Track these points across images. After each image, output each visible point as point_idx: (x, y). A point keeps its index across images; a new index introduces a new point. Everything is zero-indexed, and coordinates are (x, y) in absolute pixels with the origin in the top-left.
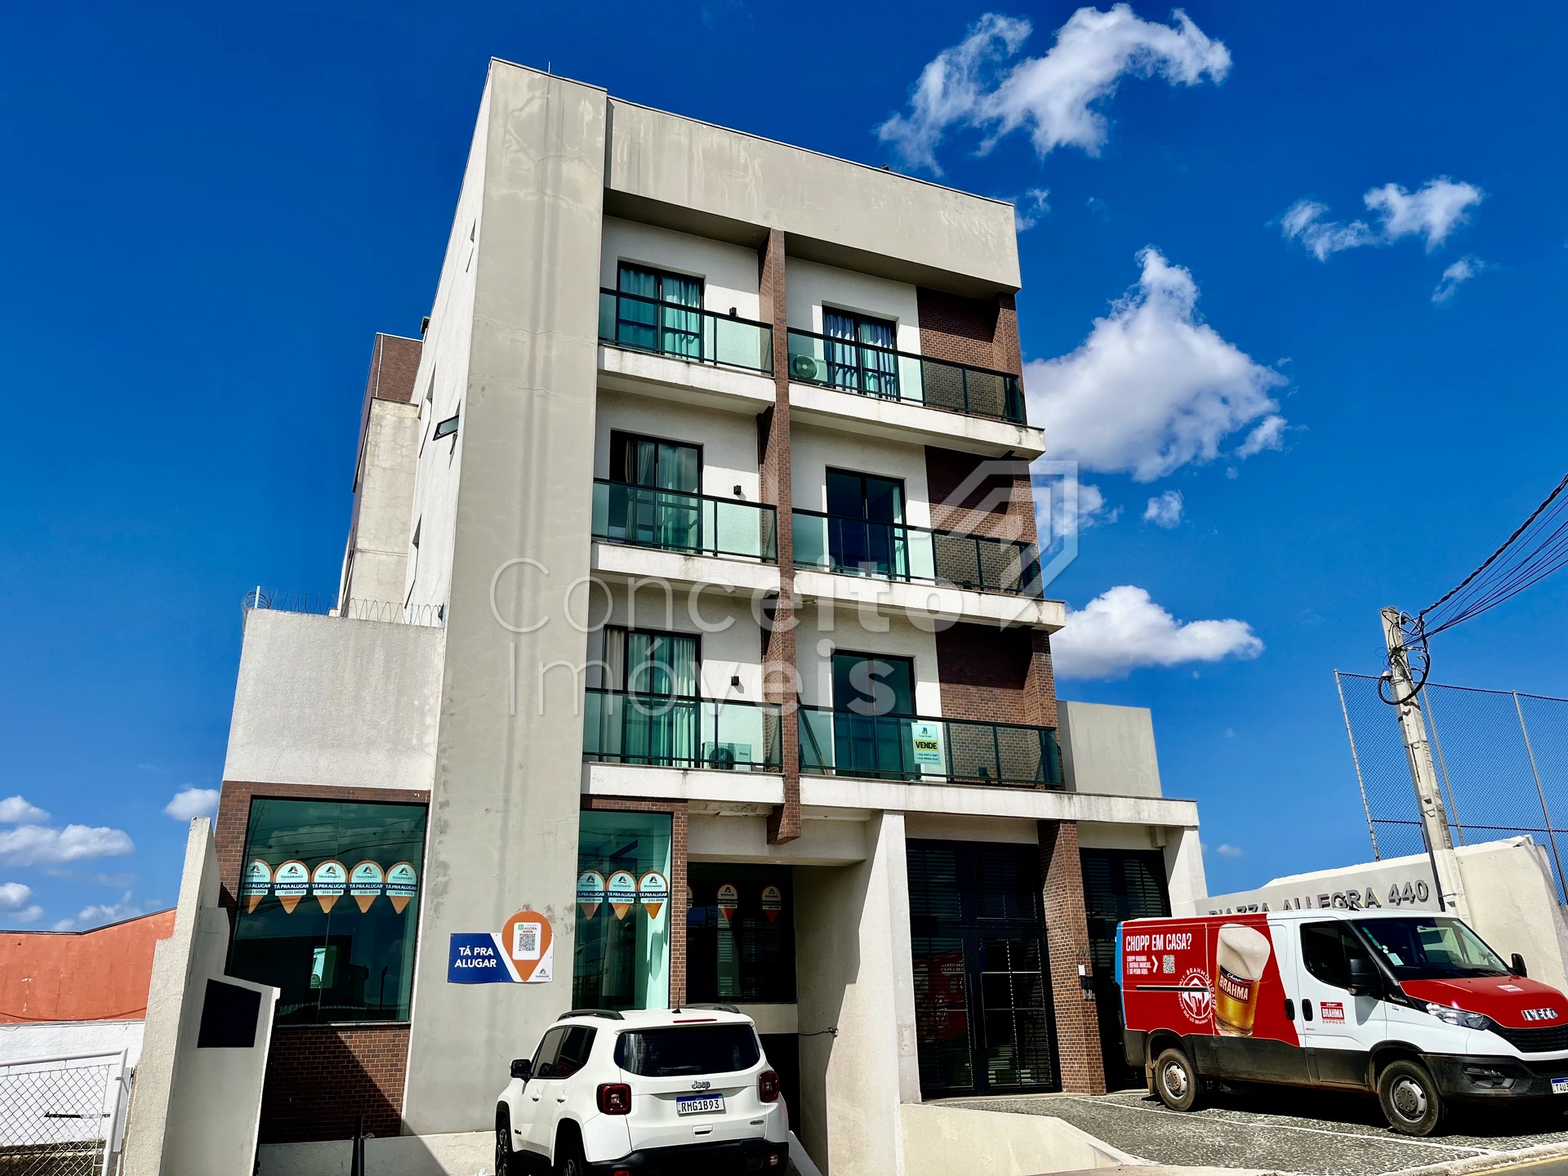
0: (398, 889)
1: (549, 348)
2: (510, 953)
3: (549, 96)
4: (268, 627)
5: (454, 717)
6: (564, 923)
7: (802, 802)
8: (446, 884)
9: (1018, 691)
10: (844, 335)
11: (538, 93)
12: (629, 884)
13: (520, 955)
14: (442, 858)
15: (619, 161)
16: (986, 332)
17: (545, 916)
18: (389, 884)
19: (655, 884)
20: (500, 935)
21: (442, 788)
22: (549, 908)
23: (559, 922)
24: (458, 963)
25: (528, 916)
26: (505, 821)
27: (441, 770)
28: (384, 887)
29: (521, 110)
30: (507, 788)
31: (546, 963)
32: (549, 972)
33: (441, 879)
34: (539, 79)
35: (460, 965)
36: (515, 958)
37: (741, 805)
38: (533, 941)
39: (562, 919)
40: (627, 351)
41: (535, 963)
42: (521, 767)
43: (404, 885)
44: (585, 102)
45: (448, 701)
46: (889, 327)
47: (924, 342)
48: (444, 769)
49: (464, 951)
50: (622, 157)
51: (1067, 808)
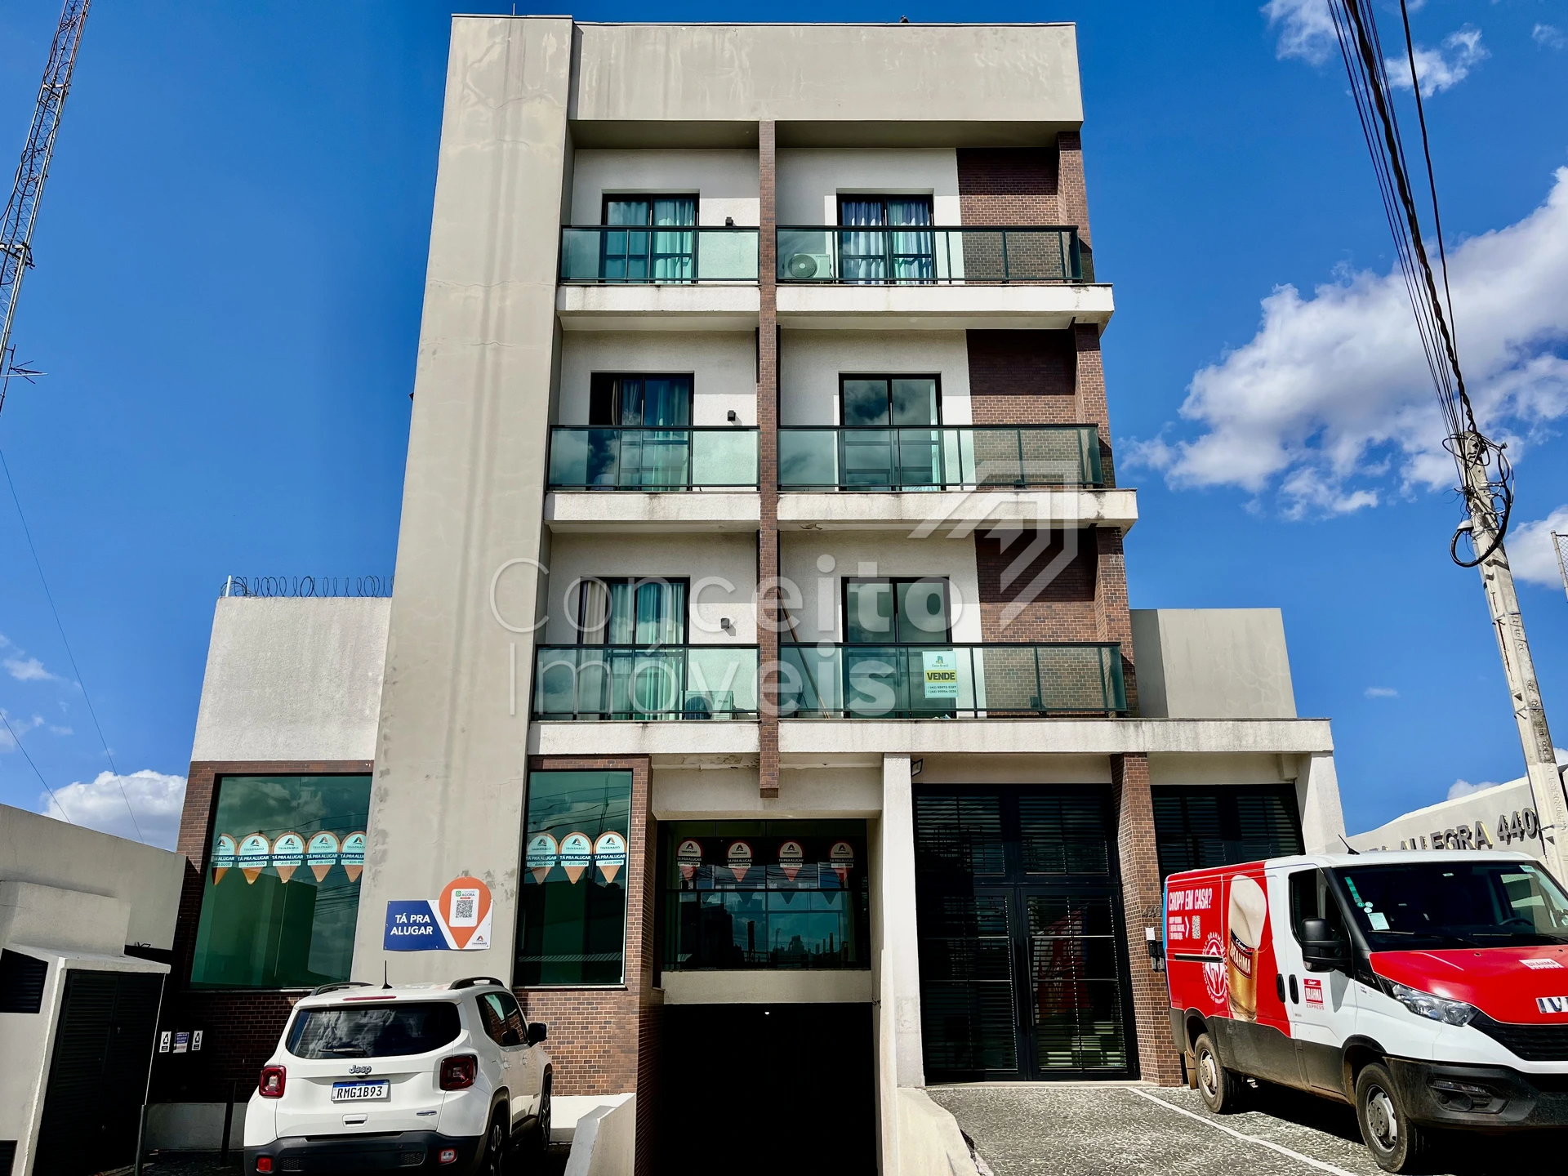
0: (353, 859)
1: (503, 299)
2: (447, 920)
3: (510, 39)
4: (234, 614)
5: (398, 685)
6: (505, 888)
7: (781, 750)
8: (385, 852)
9: (1087, 603)
10: (868, 221)
11: (498, 39)
12: (583, 845)
13: (457, 922)
14: (381, 826)
15: (587, 89)
16: (1048, 182)
17: (485, 882)
18: (343, 854)
19: (612, 846)
20: (437, 902)
21: (383, 756)
22: (489, 874)
23: (499, 887)
24: (394, 931)
25: (466, 882)
26: (446, 785)
27: (383, 738)
28: (339, 856)
29: (480, 61)
30: (449, 753)
31: (484, 929)
32: (487, 939)
33: (380, 847)
34: (500, 24)
35: (396, 932)
36: (451, 925)
37: (723, 757)
38: (471, 907)
39: (502, 884)
40: (590, 286)
41: (471, 930)
42: (463, 731)
43: (358, 854)
44: (549, 34)
45: (391, 670)
46: (925, 201)
47: (966, 210)
48: (386, 737)
49: (400, 918)
50: (590, 86)
51: (1133, 738)
